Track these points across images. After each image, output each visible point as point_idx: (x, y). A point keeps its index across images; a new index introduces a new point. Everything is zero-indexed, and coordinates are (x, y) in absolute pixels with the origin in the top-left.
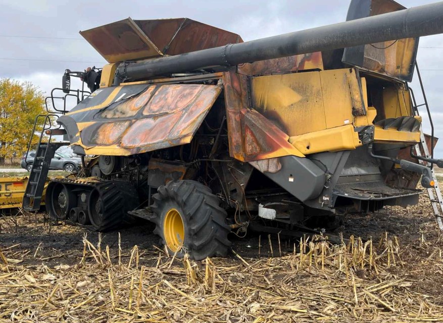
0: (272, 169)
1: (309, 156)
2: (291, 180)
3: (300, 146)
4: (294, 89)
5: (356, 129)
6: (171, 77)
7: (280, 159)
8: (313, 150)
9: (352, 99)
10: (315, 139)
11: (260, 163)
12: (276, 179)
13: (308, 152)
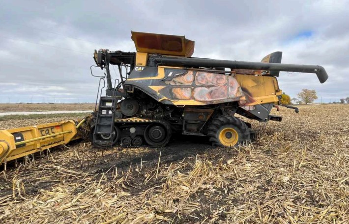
0: (251, 109)
1: (262, 104)
2: (259, 113)
3: (259, 101)
4: (254, 81)
5: (277, 96)
6: (198, 68)
7: (255, 106)
8: (263, 102)
9: (275, 87)
10: (264, 99)
11: (246, 107)
12: (253, 113)
13: (262, 103)
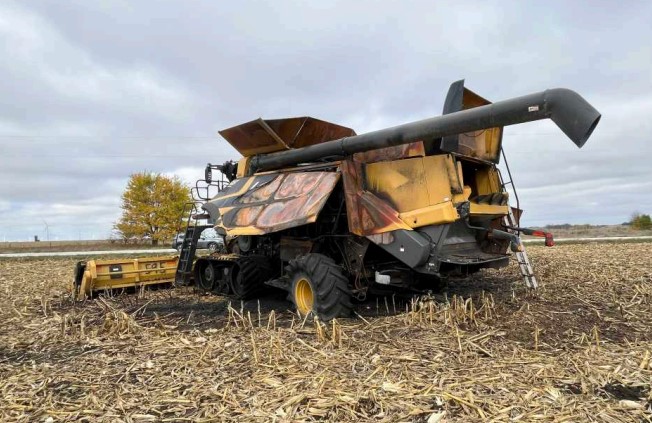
0: (386, 242)
1: (417, 230)
2: (402, 250)
3: (408, 221)
4: (401, 173)
5: (454, 205)
7: (393, 233)
8: (419, 224)
9: (450, 180)
10: (421, 215)
11: (375, 236)
12: (390, 250)
13: (415, 225)
